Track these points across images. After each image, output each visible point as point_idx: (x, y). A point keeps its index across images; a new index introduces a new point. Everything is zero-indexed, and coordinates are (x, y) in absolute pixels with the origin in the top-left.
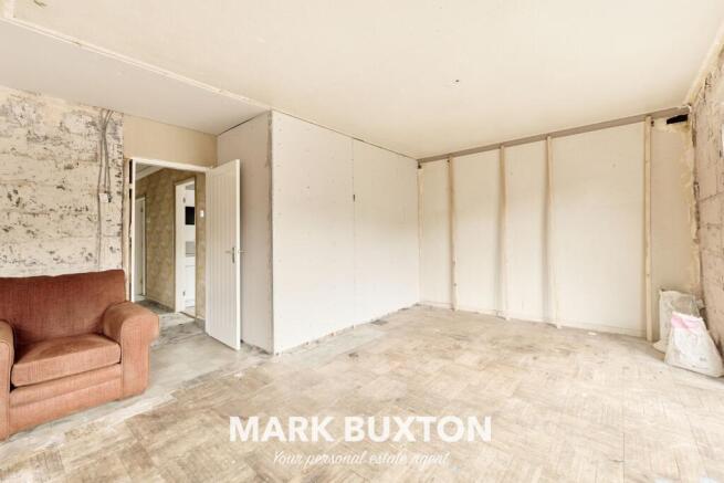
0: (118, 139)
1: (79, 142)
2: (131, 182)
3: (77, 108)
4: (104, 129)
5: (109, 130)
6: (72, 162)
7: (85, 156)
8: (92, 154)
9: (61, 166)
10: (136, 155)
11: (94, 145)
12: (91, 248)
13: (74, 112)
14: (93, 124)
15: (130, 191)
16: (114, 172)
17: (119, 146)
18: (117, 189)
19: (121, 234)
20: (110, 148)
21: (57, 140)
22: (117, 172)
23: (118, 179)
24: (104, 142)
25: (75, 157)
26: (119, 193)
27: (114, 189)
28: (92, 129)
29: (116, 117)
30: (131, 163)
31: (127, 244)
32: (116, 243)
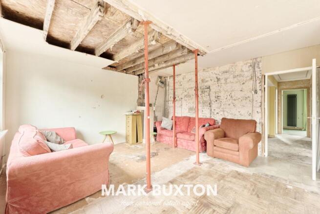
0: (260, 68)
1: (246, 74)
2: (265, 84)
3: (245, 62)
4: (254, 66)
5: (256, 66)
6: (244, 82)
7: (248, 78)
8: (250, 77)
9: (241, 83)
10: (267, 72)
11: (251, 73)
12: (250, 112)
13: (245, 64)
14: (251, 66)
15: (265, 88)
16: (258, 82)
17: (260, 71)
18: (260, 88)
19: (261, 106)
20: (257, 73)
21: (240, 75)
22: (259, 82)
23: (260, 84)
24: (254, 71)
25: (245, 79)
26: (260, 90)
27: (258, 89)
28: (251, 68)
29: (258, 60)
30: (265, 76)
31: (263, 110)
32: (259, 110)
